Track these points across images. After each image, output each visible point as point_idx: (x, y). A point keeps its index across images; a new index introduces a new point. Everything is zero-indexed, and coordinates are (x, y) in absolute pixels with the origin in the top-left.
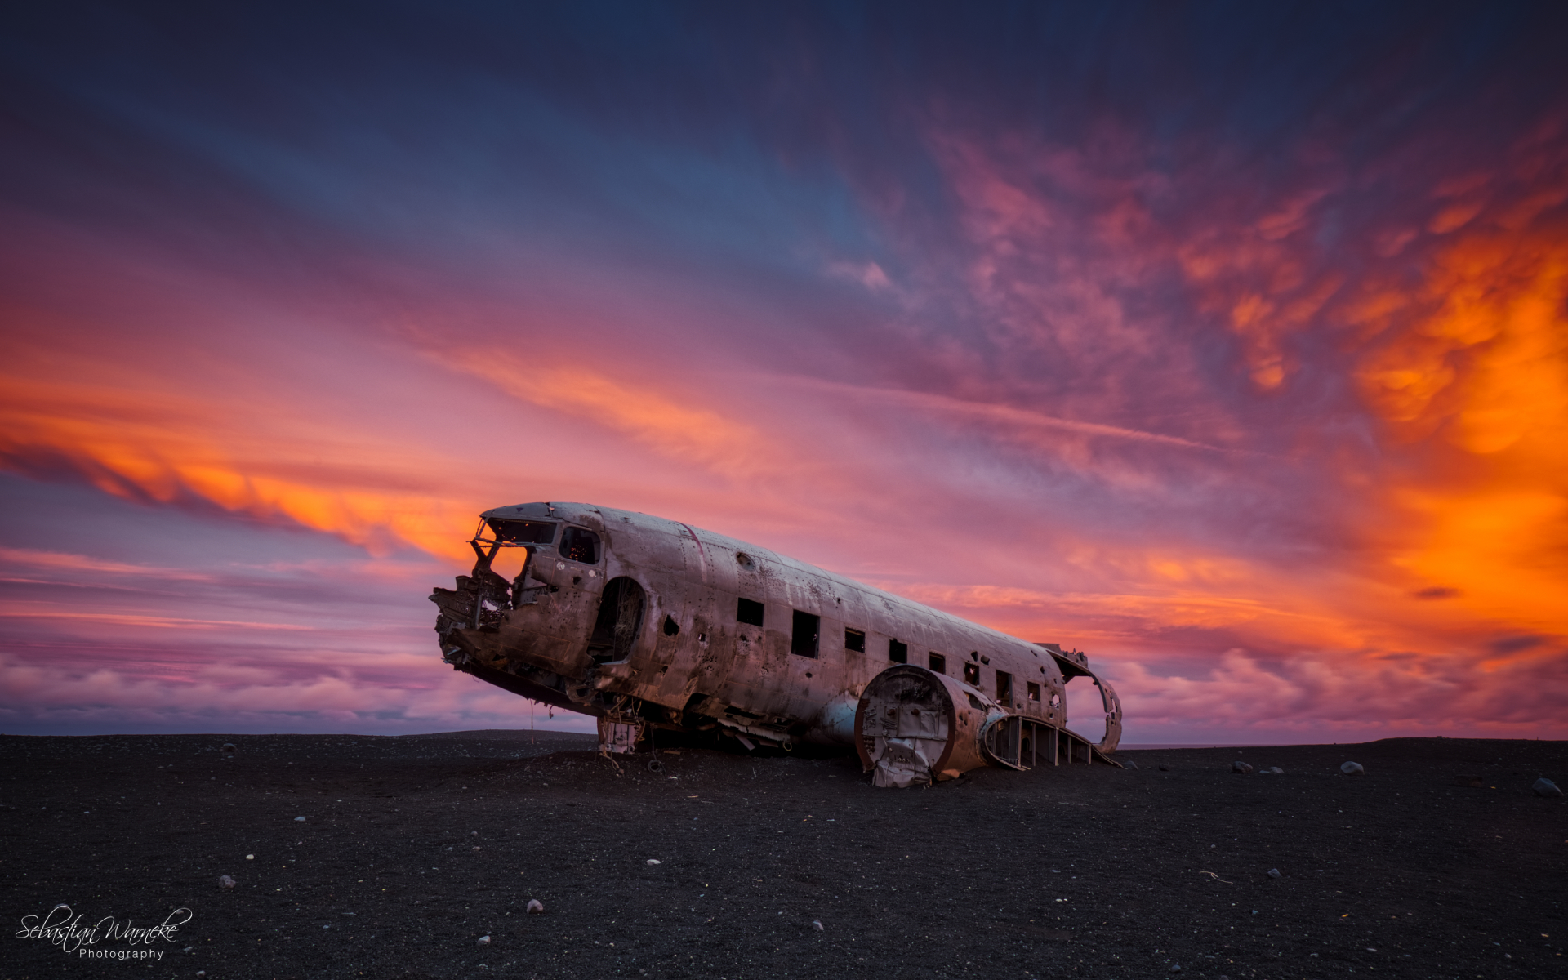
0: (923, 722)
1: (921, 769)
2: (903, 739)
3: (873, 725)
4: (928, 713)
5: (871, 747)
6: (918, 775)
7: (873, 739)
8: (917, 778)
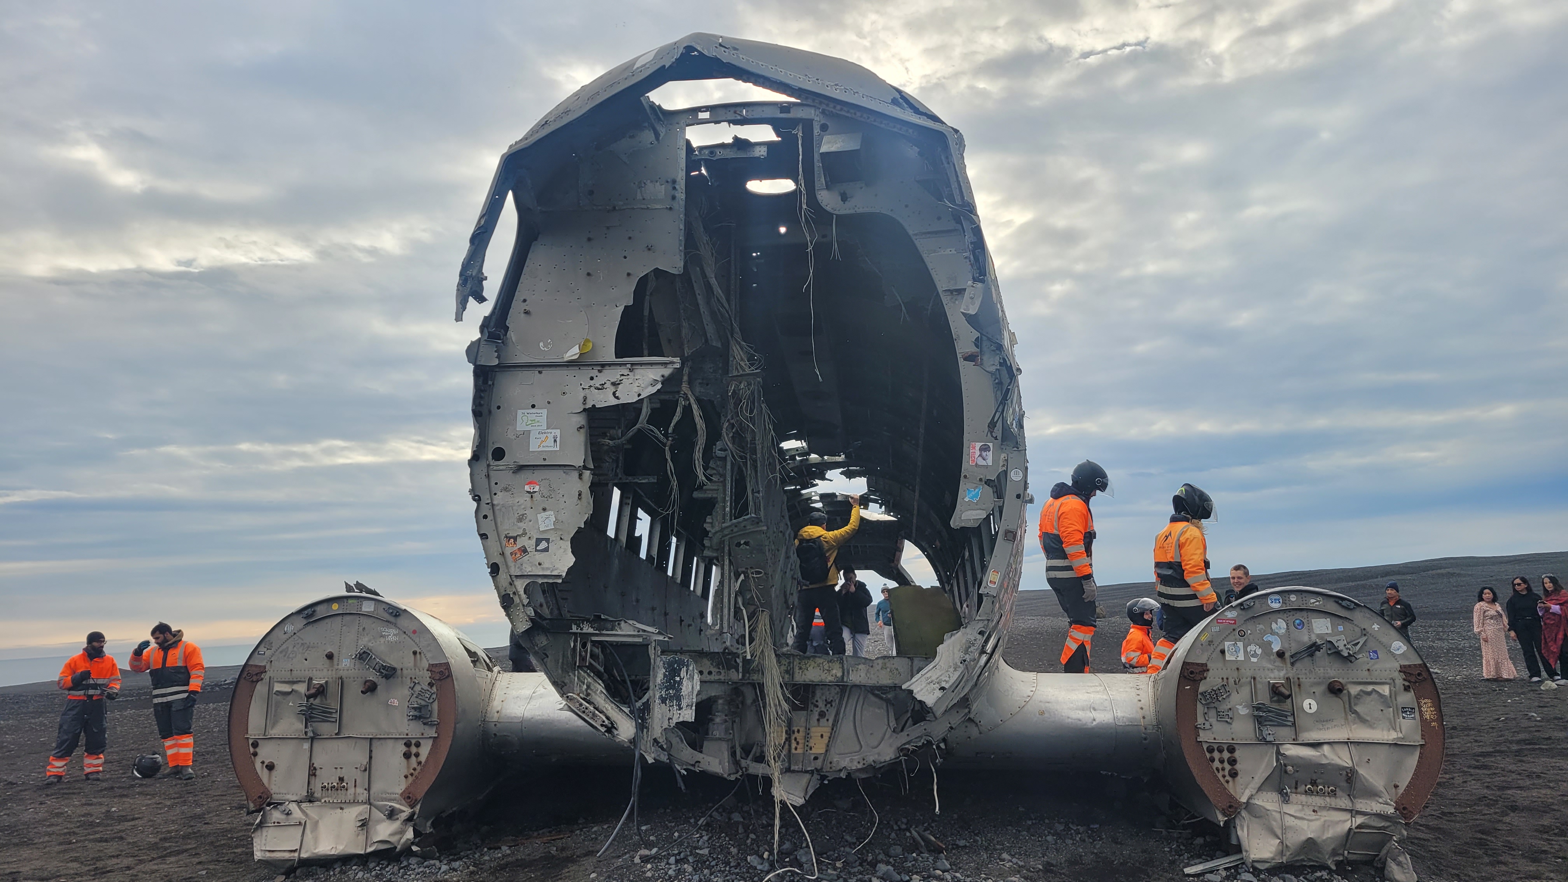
0: (1358, 709)
1: (1375, 806)
2: (1316, 745)
3: (1226, 718)
4: (1369, 688)
5: (1227, 767)
6: (1360, 820)
7: (1232, 750)
8: (1359, 827)
